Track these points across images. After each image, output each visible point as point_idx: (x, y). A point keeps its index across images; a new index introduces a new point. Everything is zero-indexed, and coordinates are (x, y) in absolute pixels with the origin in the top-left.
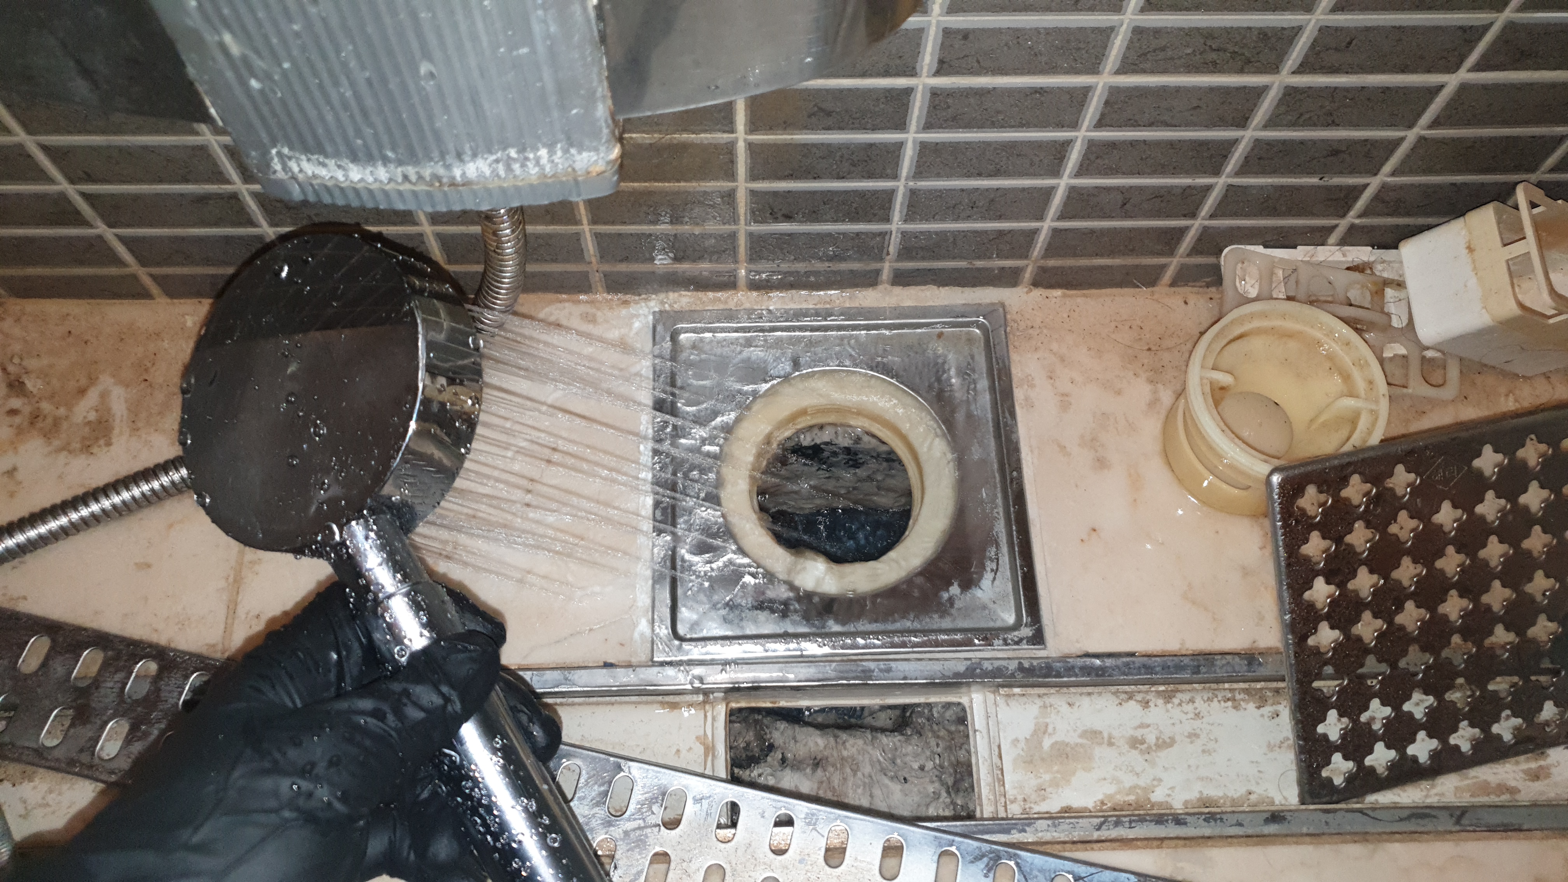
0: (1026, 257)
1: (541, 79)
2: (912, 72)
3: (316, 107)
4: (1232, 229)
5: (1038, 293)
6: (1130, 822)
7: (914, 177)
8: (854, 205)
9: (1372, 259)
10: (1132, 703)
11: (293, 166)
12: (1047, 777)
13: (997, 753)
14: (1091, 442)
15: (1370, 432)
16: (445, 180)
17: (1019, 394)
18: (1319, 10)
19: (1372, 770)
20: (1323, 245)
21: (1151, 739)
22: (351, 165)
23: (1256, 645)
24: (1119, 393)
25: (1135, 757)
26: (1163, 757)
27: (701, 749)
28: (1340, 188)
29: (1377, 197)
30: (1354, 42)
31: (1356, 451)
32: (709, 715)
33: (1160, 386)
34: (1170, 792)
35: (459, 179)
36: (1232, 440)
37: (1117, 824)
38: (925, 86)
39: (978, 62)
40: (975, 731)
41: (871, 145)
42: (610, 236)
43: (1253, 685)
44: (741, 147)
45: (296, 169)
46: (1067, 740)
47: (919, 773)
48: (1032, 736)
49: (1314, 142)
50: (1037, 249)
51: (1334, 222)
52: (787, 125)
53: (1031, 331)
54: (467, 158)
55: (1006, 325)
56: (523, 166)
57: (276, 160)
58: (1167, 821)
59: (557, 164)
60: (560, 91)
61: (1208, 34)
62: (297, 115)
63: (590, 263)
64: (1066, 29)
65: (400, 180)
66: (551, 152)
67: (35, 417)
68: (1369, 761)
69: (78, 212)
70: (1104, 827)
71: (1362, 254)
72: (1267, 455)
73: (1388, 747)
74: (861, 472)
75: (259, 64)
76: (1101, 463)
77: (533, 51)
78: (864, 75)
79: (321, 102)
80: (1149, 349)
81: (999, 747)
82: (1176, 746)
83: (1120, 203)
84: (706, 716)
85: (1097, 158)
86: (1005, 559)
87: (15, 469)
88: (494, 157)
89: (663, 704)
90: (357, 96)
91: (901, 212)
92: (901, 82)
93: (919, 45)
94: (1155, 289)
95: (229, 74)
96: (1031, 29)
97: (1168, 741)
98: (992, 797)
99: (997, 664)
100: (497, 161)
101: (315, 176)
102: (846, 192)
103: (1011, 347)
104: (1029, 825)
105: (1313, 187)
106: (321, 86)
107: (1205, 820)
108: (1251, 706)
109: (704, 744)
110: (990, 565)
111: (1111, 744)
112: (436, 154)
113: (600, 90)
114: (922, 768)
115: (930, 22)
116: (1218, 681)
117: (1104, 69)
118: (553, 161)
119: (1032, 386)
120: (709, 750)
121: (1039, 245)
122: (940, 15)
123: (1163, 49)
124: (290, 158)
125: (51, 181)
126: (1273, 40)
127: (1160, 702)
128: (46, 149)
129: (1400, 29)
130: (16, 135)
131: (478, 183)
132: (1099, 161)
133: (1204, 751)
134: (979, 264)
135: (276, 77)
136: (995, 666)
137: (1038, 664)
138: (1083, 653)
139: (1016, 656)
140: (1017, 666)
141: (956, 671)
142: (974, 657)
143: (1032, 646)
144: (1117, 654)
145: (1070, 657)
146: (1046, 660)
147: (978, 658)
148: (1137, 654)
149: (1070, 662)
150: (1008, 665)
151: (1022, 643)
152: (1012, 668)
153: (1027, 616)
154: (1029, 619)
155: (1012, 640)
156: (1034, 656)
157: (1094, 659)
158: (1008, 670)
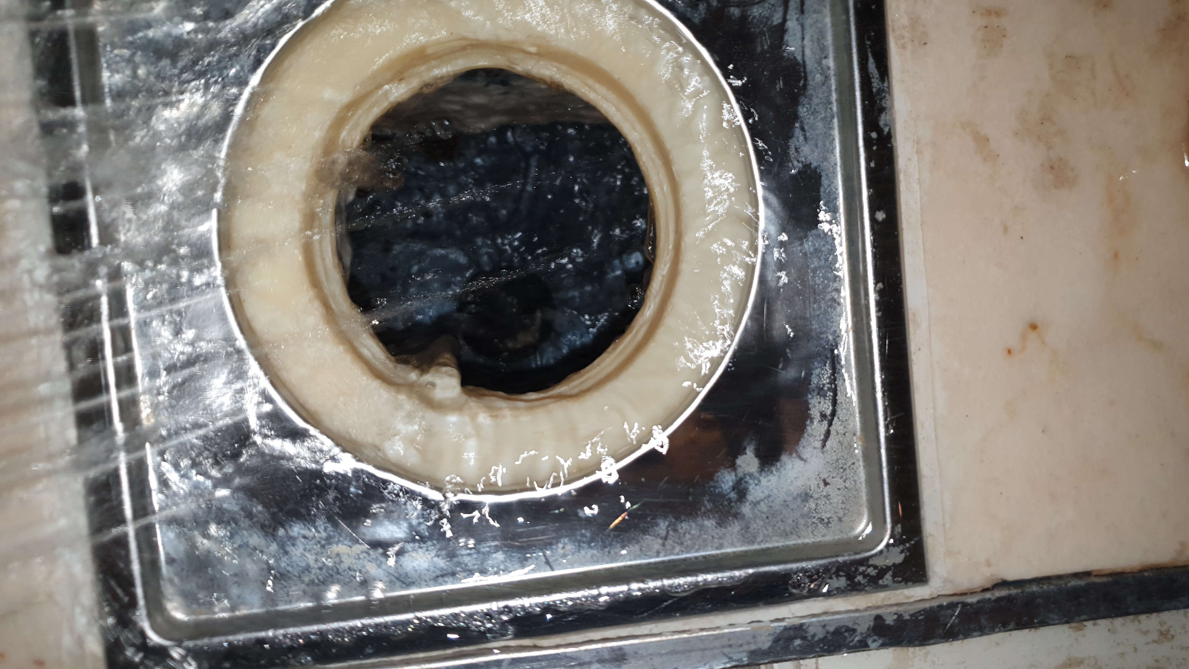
86: (851, 392)
99: (835, 623)
136: (831, 629)
137: (911, 615)
138: (995, 582)
139: (870, 605)
140: (872, 623)
141: (753, 647)
142: (790, 616)
143: (903, 583)
144: (1059, 577)
145: (973, 593)
146: (927, 605)
147: (797, 617)
148: (1094, 573)
149: (971, 605)
150: (855, 623)
151: (884, 579)
152: (862, 628)
153: (894, 523)
154: (899, 528)
155: (865, 575)
156: (905, 601)
157: (1014, 591)
158: (856, 634)
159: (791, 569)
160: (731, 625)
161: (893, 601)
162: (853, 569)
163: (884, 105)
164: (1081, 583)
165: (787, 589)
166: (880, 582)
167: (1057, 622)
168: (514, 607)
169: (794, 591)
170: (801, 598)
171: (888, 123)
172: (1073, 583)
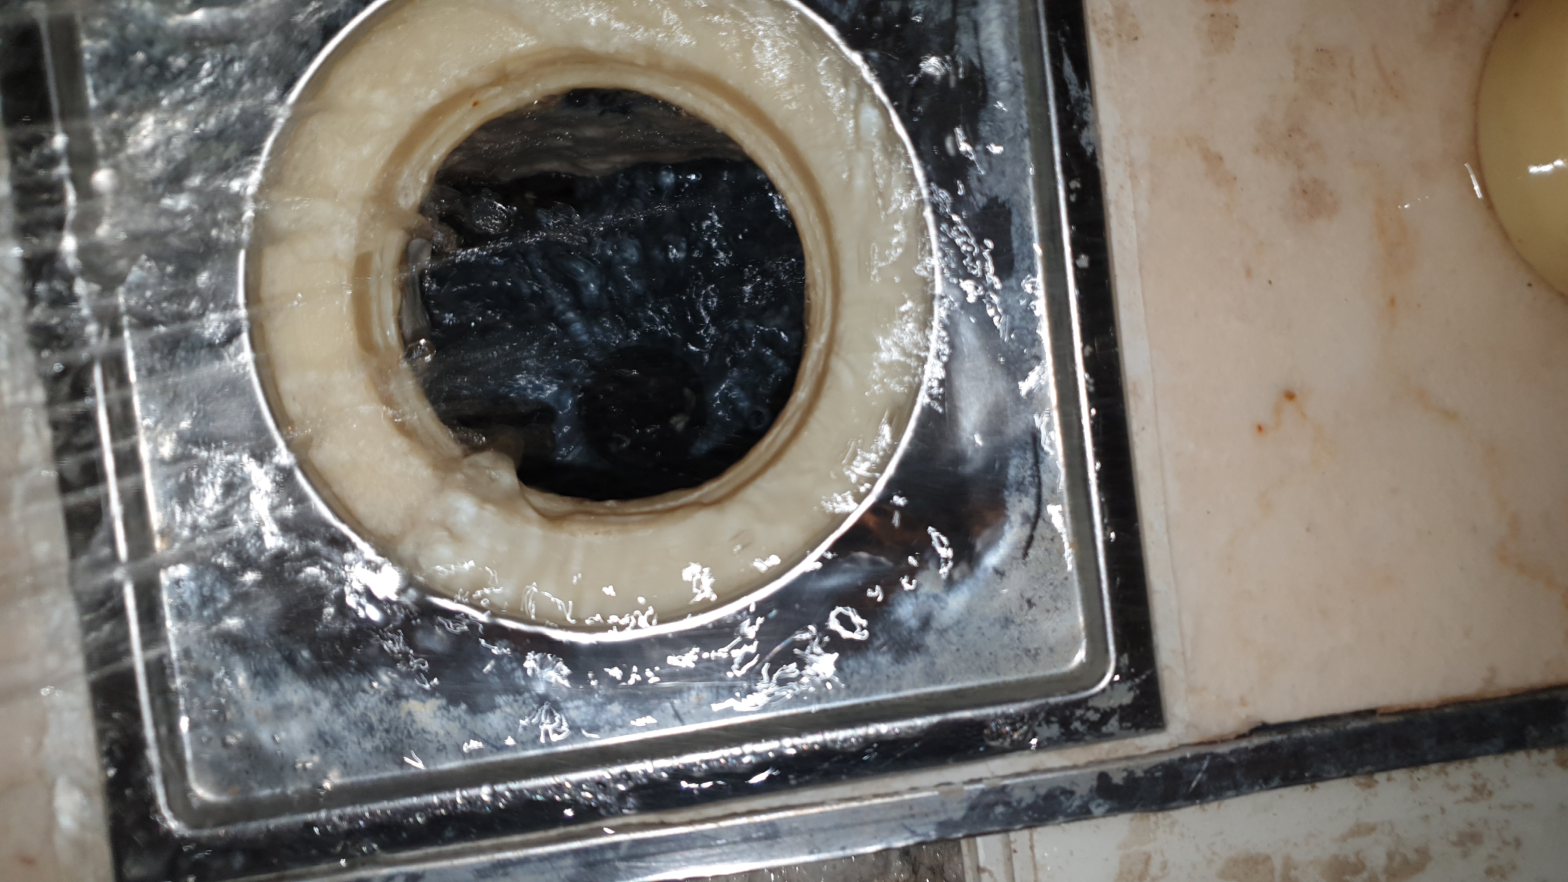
14: (1290, 138)
21: (1377, 858)
82: (1430, 867)
99: (1047, 783)
136: (1042, 791)
137: (1146, 772)
138: (1253, 726)
139: (1092, 758)
140: (1095, 783)
141: (943, 817)
142: (988, 775)
143: (1133, 730)
144: (1335, 718)
145: (1223, 740)
146: (1165, 758)
147: (998, 777)
148: (1381, 711)
149: (1222, 756)
150: (1073, 783)
151: (1109, 725)
152: (1082, 790)
153: (1120, 652)
154: (1125, 659)
155: (1084, 721)
156: (1137, 753)
157: (1278, 738)
158: (1073, 798)
159: (988, 716)
160: (914, 789)
161: (1121, 753)
162: (1068, 713)
163: (1085, 118)
164: (1364, 724)
165: (983, 740)
166: (1104, 729)
167: (1334, 775)
168: (634, 773)
169: (993, 743)
170: (1001, 752)
171: (1092, 141)
172: (1354, 724)
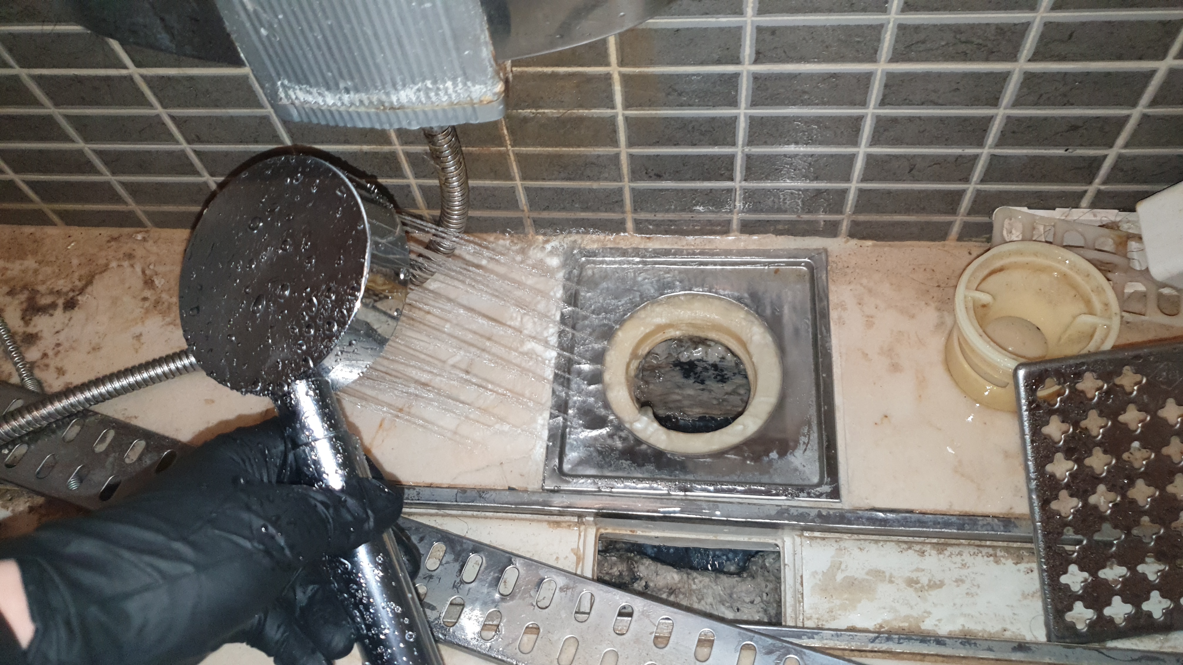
0: (841, 213)
1: (441, 27)
2: (736, 60)
3: (301, 48)
4: (1000, 193)
5: (854, 243)
6: (899, 639)
7: (748, 145)
8: (706, 167)
9: (1118, 219)
10: (910, 551)
11: (291, 92)
12: (838, 602)
13: (799, 581)
14: (889, 352)
15: (1103, 342)
16: (387, 104)
17: (834, 315)
18: (1042, 9)
19: (1111, 620)
20: (1077, 207)
21: (924, 580)
22: (326, 93)
23: (1012, 511)
24: (913, 317)
25: (910, 594)
26: (934, 595)
27: (574, 558)
28: (1083, 158)
29: (1115, 167)
30: (1074, 35)
31: (1089, 354)
32: (582, 534)
33: (945, 313)
34: (937, 623)
35: (395, 104)
36: (988, 343)
37: (888, 639)
38: (748, 72)
39: (785, 52)
40: (785, 565)
41: (713, 119)
42: (536, 189)
43: (1011, 544)
44: (620, 120)
45: (294, 97)
46: (856, 576)
47: (750, 606)
48: (828, 570)
49: (1055, 119)
50: (849, 206)
51: (1084, 188)
52: (652, 104)
53: (847, 270)
54: (399, 88)
55: (827, 266)
56: (437, 94)
57: (281, 90)
58: (929, 641)
59: (459, 94)
60: (455, 37)
61: (957, 29)
62: (289, 53)
63: (523, 211)
64: (847, 26)
65: (358, 104)
66: (455, 85)
67: (157, 303)
68: (1107, 611)
69: (192, 165)
70: (877, 641)
71: (1111, 215)
72: (1015, 355)
73: (1125, 601)
74: (728, 387)
75: (264, 16)
76: (895, 368)
77: (434, 6)
78: (702, 63)
79: (305, 46)
80: (939, 286)
81: (802, 577)
82: (944, 587)
83: (908, 170)
84: (580, 535)
85: (885, 130)
86: (815, 436)
87: (141, 335)
88: (416, 87)
89: (549, 522)
90: (324, 37)
91: (741, 172)
92: (730, 69)
93: (739, 39)
94: (946, 242)
95: (248, 25)
96: (821, 27)
97: (938, 583)
98: (793, 615)
99: (801, 510)
100: (419, 90)
101: (306, 102)
102: (699, 157)
103: (830, 281)
104: (817, 634)
105: (1061, 157)
106: (302, 31)
107: (961, 643)
108: (1010, 562)
109: (576, 554)
110: (803, 439)
111: (891, 582)
112: (379, 84)
113: (483, 37)
114: (752, 602)
115: (746, 21)
116: (981, 538)
117: (881, 58)
118: (456, 92)
119: (845, 309)
120: (580, 559)
121: (850, 202)
122: (753, 16)
123: (923, 42)
124: (289, 88)
125: (177, 142)
126: (1009, 34)
127: (934, 552)
128: (173, 118)
129: (1109, 23)
130: (157, 109)
131: (408, 108)
132: (886, 133)
133: (967, 594)
134: (806, 217)
135: (275, 26)
136: (800, 512)
137: (833, 513)
138: (870, 507)
140: (817, 513)
143: (830, 498)
146: (840, 511)
149: (859, 514)
150: (810, 512)
151: (822, 497)
152: (813, 514)
154: (829, 479)
155: (814, 494)
156: (831, 507)
158: (810, 516)
161: (826, 506)
162: (810, 491)
